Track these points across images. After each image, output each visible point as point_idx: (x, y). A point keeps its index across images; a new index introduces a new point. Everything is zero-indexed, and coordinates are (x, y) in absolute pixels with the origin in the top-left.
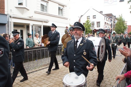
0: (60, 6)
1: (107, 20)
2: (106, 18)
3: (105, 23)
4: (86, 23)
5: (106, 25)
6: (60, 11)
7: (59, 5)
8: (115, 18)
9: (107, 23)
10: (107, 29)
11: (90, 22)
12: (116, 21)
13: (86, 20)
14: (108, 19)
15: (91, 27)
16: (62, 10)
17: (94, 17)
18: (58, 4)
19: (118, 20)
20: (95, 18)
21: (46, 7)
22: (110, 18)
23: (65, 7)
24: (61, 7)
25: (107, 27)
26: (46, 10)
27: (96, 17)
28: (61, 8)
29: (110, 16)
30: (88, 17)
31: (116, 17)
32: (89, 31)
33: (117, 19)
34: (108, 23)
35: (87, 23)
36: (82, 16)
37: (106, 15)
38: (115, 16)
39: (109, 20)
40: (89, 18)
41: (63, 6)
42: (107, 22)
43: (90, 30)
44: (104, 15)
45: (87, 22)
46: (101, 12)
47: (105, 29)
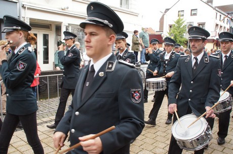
1: (222, 18)
2: (219, 14)
3: (217, 25)
4: (174, 25)
9: (221, 27)
11: (183, 22)
13: (176, 18)
14: (223, 16)
15: (184, 34)
17: (194, 12)
20: (195, 14)
22: (228, 14)
27: (198, 12)
29: (228, 10)
30: (181, 13)
32: (180, 42)
34: (224, 25)
35: (176, 25)
36: (168, 10)
37: (219, 7)
39: (226, 19)
40: (183, 15)
42: (220, 23)
43: (182, 40)
44: (214, 9)
45: (178, 22)
46: (209, 2)
47: (215, 39)
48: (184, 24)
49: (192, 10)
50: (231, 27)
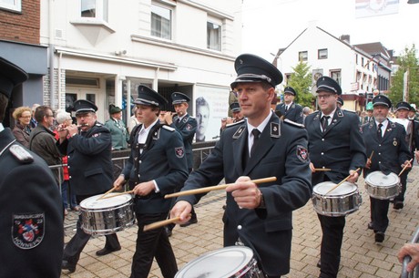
0: (212, 20)
1: (365, 63)
2: (360, 56)
3: (359, 73)
4: (294, 74)
5: (361, 81)
6: (212, 34)
7: (210, 14)
8: (392, 58)
9: (365, 75)
10: (363, 92)
11: (307, 70)
12: (393, 66)
13: (296, 63)
14: (366, 60)
15: (310, 88)
16: (217, 31)
17: (322, 54)
18: (206, 13)
19: (400, 64)
20: (325, 57)
21: (169, 22)
22: (374, 56)
23: (227, 21)
24: (216, 23)
25: (365, 88)
26: (169, 33)
27: (329, 54)
28: (215, 27)
29: (373, 51)
30: (303, 55)
31: (394, 55)
32: (304, 100)
33: (397, 61)
34: (369, 72)
35: (297, 74)
36: (282, 51)
37: (359, 46)
38: (391, 52)
39: (371, 63)
40: (306, 58)
41: (223, 19)
42: (363, 70)
43: (307, 97)
44: (353, 48)
45: (299, 69)
46: (345, 39)
47: (357, 94)
48: (308, 73)
49: (319, 51)
50: (379, 76)
